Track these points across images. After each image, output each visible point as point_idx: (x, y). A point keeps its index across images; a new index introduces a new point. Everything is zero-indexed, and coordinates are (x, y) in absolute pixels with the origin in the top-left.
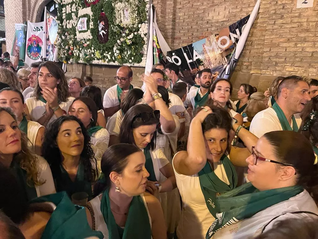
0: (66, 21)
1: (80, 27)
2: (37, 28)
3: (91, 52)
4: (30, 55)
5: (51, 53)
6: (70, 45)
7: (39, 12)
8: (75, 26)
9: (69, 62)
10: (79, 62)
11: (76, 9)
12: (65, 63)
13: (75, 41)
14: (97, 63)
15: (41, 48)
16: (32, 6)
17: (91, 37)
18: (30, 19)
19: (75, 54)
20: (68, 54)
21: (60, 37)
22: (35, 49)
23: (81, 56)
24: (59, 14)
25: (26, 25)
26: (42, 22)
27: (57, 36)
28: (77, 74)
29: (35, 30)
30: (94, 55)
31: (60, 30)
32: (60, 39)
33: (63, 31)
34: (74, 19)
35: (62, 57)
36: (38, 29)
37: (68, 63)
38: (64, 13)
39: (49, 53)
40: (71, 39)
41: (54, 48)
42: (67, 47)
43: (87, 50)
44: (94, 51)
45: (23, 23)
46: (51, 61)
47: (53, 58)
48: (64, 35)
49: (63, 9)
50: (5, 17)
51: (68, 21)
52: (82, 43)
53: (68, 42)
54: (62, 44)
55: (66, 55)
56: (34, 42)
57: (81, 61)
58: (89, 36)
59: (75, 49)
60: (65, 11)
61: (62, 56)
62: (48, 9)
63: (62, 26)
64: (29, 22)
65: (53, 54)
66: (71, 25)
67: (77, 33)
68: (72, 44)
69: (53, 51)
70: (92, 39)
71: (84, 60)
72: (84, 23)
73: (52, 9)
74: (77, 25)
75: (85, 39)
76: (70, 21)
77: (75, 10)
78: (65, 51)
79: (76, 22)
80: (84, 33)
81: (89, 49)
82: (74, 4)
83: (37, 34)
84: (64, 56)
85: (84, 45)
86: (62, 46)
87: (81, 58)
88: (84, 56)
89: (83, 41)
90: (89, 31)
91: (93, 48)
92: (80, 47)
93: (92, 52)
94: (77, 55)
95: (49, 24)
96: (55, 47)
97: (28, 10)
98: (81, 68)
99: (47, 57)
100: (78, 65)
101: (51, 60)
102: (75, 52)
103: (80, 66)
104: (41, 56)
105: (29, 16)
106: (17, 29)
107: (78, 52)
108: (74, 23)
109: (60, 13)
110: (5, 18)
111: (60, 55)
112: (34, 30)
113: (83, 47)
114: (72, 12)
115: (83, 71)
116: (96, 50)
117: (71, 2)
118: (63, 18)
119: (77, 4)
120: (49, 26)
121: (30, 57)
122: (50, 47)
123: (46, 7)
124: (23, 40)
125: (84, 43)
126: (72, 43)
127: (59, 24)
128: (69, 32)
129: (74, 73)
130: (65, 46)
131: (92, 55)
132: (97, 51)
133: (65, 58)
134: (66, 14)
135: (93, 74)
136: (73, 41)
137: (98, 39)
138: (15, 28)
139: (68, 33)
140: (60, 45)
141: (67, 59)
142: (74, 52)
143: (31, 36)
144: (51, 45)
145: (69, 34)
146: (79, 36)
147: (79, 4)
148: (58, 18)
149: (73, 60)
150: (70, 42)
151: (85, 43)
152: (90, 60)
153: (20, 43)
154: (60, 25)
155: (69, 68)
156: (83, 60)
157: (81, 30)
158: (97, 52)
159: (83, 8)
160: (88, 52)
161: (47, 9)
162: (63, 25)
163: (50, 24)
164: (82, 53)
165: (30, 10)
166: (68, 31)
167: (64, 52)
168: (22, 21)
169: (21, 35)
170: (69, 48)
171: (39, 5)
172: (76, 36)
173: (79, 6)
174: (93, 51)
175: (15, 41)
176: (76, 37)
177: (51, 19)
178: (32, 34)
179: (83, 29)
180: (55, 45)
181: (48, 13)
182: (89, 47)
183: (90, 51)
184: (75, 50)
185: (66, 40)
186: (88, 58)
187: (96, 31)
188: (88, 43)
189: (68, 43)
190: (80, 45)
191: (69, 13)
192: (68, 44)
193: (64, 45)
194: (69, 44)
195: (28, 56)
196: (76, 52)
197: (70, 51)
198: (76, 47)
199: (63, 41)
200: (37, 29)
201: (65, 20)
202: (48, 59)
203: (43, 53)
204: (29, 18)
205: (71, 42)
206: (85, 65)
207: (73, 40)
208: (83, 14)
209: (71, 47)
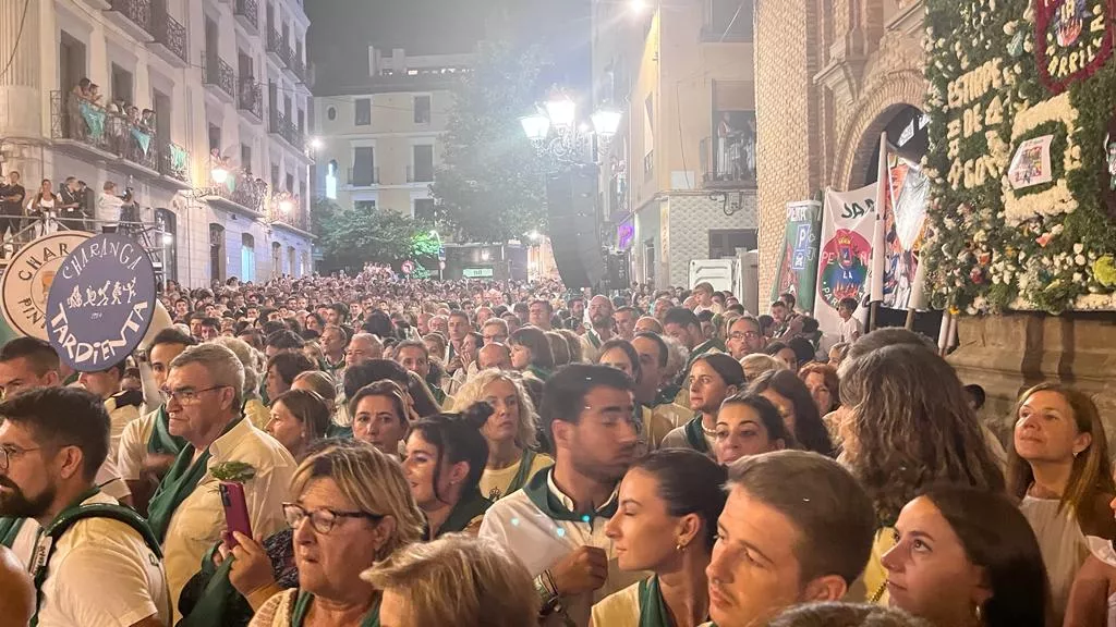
0: (963, 166)
1: (1022, 176)
2: (854, 205)
3: (1071, 263)
4: (829, 297)
5: (903, 281)
6: (976, 247)
7: (861, 156)
8: (1000, 178)
9: (971, 311)
10: (1015, 306)
11: (1001, 114)
12: (954, 313)
13: (995, 229)
14: (1101, 308)
15: (865, 268)
16: (838, 141)
17: (1071, 206)
18: (832, 181)
19: (996, 280)
20: (967, 282)
21: (936, 225)
22: (848, 275)
23: (1023, 282)
24: (932, 147)
25: (819, 204)
26: (873, 185)
27: (926, 222)
28: (1003, 352)
29: (848, 214)
30: (1085, 277)
31: (937, 200)
32: (936, 231)
33: (947, 203)
34: (996, 150)
35: (941, 294)
36: (858, 210)
37: (967, 314)
38: (953, 139)
39: (896, 283)
40: (979, 224)
41: (914, 266)
42: (962, 257)
43: (1051, 259)
44: (1087, 258)
45: (812, 198)
46: (903, 308)
47: (906, 298)
48: (953, 215)
49: (950, 126)
50: (756, 187)
51: (969, 163)
52: (1029, 231)
53: (967, 237)
54: (943, 248)
55: (958, 284)
56: (846, 250)
57: (1021, 304)
58: (1063, 201)
59: (995, 258)
60: (957, 131)
61: (944, 290)
62: (893, 139)
63: (946, 185)
64: (828, 192)
65: (909, 286)
66: (983, 174)
67: (1008, 197)
68: (983, 243)
69: (908, 275)
70: (1075, 212)
71: (1036, 296)
72: (1037, 156)
73: (907, 134)
74: (1006, 169)
75: (1040, 218)
76: (979, 161)
77: (998, 119)
78: (956, 272)
79: (1001, 163)
80: (1040, 195)
81: (1058, 254)
82: (997, 97)
83: (854, 225)
84: (950, 290)
85: (1038, 240)
86: (946, 254)
87: (1021, 293)
88: (1039, 284)
89: (1032, 225)
90: (1062, 183)
91: (1078, 248)
92: (1018, 251)
93: (1075, 264)
94: (1007, 279)
95: (895, 187)
96: (917, 262)
97: (825, 154)
98: (1020, 329)
99: (887, 298)
100: (1010, 319)
101: (901, 306)
102: (995, 270)
103: (1016, 321)
104: (865, 296)
105: (830, 171)
106: (793, 219)
107: (1011, 268)
108: (994, 165)
109: (936, 142)
110: (759, 191)
111: (936, 287)
112: (844, 216)
113: (1034, 249)
114: (986, 128)
115: (1028, 343)
116: (1097, 251)
117: (981, 94)
118: (950, 156)
119: (1009, 94)
120: (895, 195)
121: (828, 302)
122: (898, 264)
123: (883, 135)
124: (809, 250)
125: (1037, 231)
126: (985, 240)
127: (933, 181)
128: (973, 202)
129: (990, 348)
130: (954, 251)
131: (1077, 277)
132: (1098, 257)
133: (954, 297)
134: (963, 140)
135: (1078, 349)
136: (986, 231)
137: (1103, 207)
138: (785, 214)
139: (966, 205)
140: (937, 252)
141: (964, 299)
142: (991, 270)
143: (834, 235)
144: (902, 257)
145: (973, 210)
146: (1015, 210)
147: (1015, 92)
148: (929, 159)
149: (988, 303)
150: (975, 238)
151: (1044, 230)
152: (1066, 298)
153: (799, 261)
154: (938, 181)
155: (969, 330)
156: (1030, 297)
157: (1026, 184)
158: (1102, 259)
159: (1031, 106)
160: (1057, 263)
161: (888, 138)
162: (949, 180)
163: (900, 187)
164: (1030, 270)
165: (831, 155)
166: (969, 198)
167: (949, 274)
168: (807, 192)
169: (805, 235)
170: (972, 260)
171: (862, 131)
172: (1003, 210)
173: (1015, 99)
174: (1080, 260)
175: (785, 255)
176: (1000, 215)
177: (901, 169)
178: (837, 227)
179: (1035, 181)
180: (917, 253)
181: (892, 151)
182: (1061, 245)
183: (1063, 262)
184: (998, 262)
185: (960, 232)
186: (1054, 289)
187: (1093, 180)
188: (1056, 230)
189: (966, 241)
190: (1020, 241)
191: (974, 133)
192: (968, 245)
193: (950, 251)
194: (972, 244)
195: (825, 299)
196: (1000, 270)
197: (976, 270)
198: (1002, 250)
199: (947, 235)
200: (856, 210)
201: (957, 162)
202: (890, 303)
203: (871, 287)
204: (829, 179)
205: (979, 236)
206: (1039, 316)
207: (988, 226)
208: (1032, 126)
209: (979, 255)
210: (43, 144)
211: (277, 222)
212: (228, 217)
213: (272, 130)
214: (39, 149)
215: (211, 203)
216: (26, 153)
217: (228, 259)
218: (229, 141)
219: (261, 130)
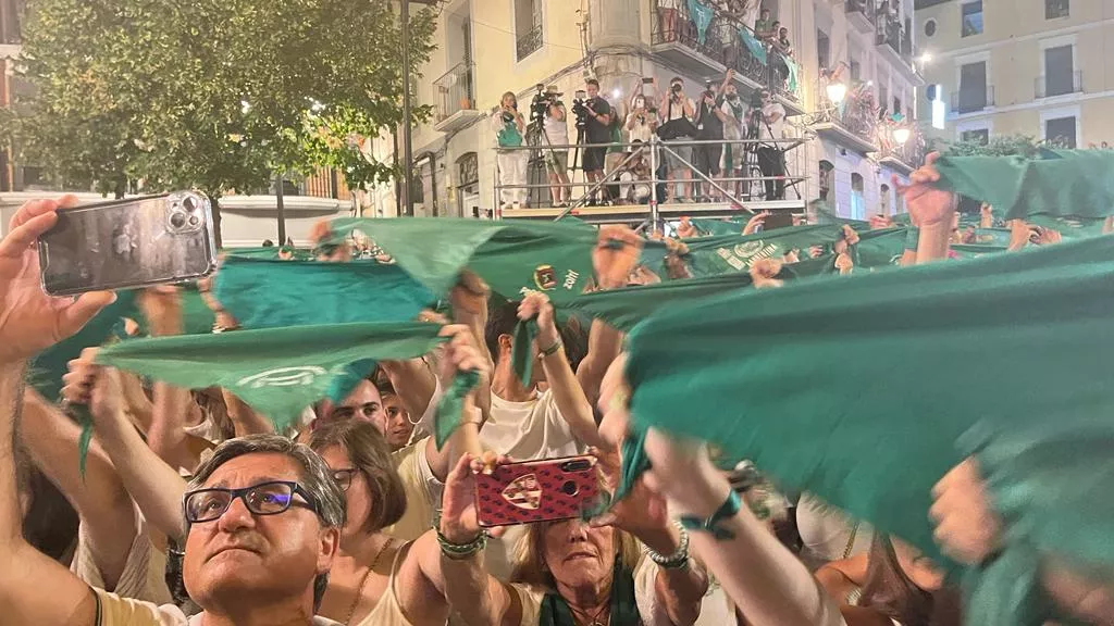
210: (641, 54)
211: (887, 159)
212: (838, 151)
213: (879, 40)
214: (637, 59)
215: (822, 134)
216: (622, 65)
217: (837, 205)
218: (837, 54)
219: (868, 40)
